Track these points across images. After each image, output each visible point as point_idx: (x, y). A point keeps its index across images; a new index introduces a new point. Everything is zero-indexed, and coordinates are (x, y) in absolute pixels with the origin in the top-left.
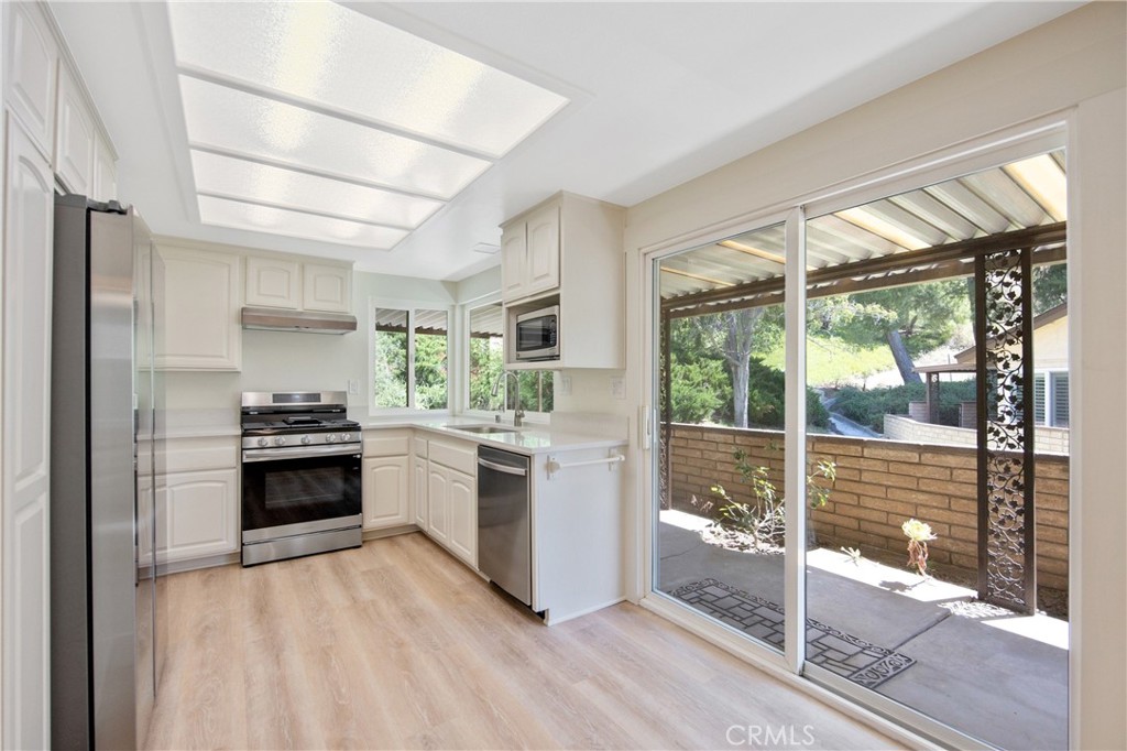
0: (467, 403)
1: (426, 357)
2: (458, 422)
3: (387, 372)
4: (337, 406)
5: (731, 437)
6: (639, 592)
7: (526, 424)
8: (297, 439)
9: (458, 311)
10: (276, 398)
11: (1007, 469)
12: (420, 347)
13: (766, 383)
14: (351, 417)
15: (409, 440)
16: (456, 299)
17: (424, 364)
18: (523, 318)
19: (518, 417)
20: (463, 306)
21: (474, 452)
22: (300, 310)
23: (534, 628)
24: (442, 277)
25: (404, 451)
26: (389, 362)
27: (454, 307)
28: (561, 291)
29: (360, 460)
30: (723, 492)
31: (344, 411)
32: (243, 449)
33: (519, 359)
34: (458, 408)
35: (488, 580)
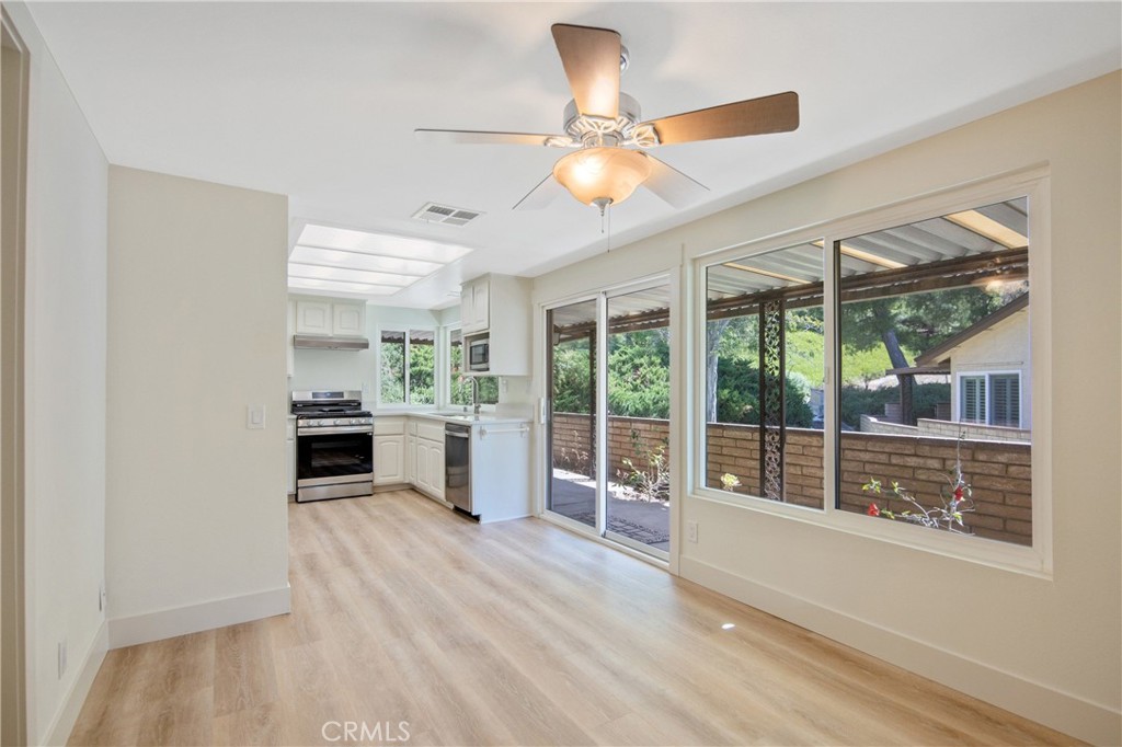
0: (449, 400)
1: (424, 362)
2: (441, 412)
3: (390, 375)
4: (354, 401)
5: (648, 425)
6: (539, 510)
7: (483, 412)
8: (330, 421)
9: (442, 331)
10: (314, 395)
11: (773, 439)
12: (419, 353)
13: (751, 385)
14: (364, 409)
15: (404, 426)
16: (440, 322)
17: (423, 368)
18: (474, 344)
19: (477, 408)
20: (445, 328)
21: (442, 428)
22: (330, 335)
23: (473, 525)
24: (430, 307)
25: (401, 431)
26: (391, 367)
27: (439, 328)
28: (489, 331)
29: (371, 438)
30: (630, 464)
31: (360, 404)
32: (297, 428)
33: (471, 369)
34: (441, 404)
35: (452, 506)
